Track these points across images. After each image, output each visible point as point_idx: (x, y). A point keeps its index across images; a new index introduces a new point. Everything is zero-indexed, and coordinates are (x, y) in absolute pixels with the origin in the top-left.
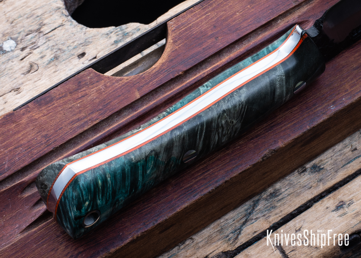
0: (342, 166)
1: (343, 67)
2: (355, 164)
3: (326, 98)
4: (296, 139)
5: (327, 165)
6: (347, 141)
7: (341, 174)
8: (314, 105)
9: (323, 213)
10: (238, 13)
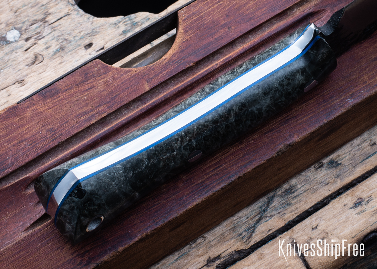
0: (360, 161)
1: (362, 58)
2: (374, 160)
3: (343, 90)
4: (312, 133)
5: (345, 161)
6: (366, 135)
7: (360, 169)
8: (332, 98)
9: (341, 210)
10: (252, 2)
